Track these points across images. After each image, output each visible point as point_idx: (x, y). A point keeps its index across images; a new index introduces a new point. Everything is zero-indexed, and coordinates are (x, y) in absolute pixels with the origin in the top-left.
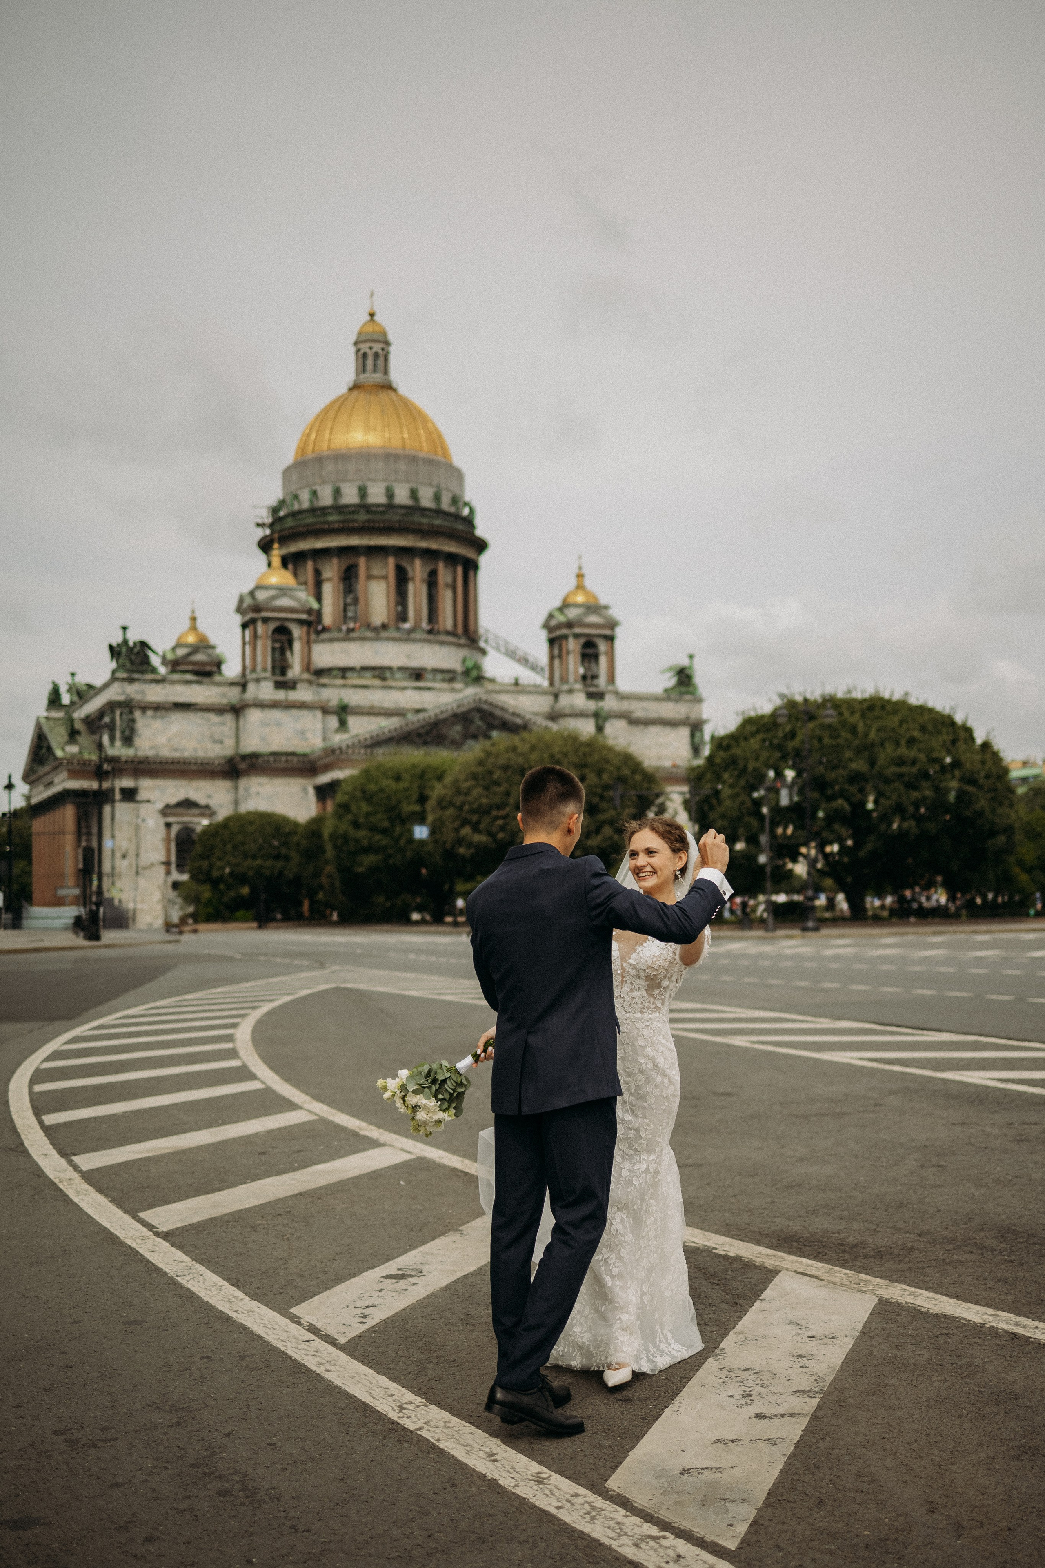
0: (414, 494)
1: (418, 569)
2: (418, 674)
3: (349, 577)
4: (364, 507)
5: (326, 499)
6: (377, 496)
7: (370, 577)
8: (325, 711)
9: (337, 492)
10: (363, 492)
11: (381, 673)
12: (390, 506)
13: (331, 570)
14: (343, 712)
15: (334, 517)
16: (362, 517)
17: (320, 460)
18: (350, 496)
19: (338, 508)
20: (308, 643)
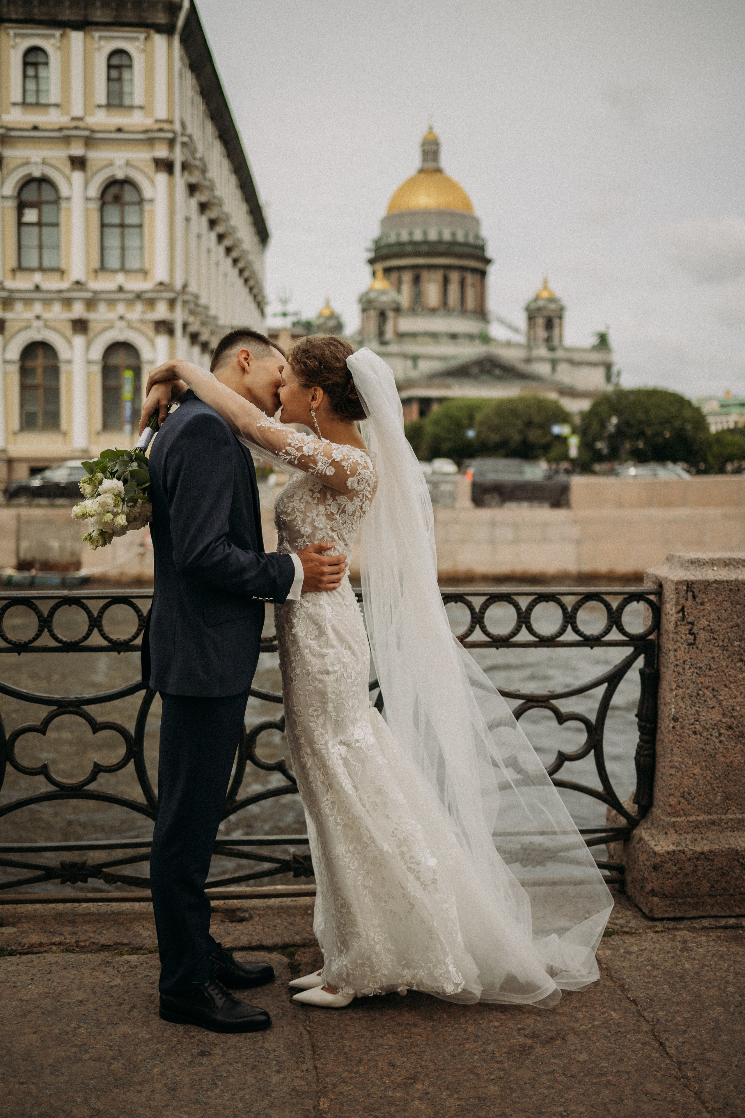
0: (454, 234)
1: (455, 277)
2: (454, 336)
3: (417, 280)
4: (426, 242)
5: (405, 237)
6: (433, 236)
7: (429, 281)
8: (405, 356)
9: (411, 234)
10: (425, 233)
11: (434, 336)
12: (440, 242)
13: (407, 277)
14: (415, 358)
15: (409, 249)
16: (425, 248)
17: (402, 215)
18: (418, 236)
19: (412, 243)
20: (395, 319)
